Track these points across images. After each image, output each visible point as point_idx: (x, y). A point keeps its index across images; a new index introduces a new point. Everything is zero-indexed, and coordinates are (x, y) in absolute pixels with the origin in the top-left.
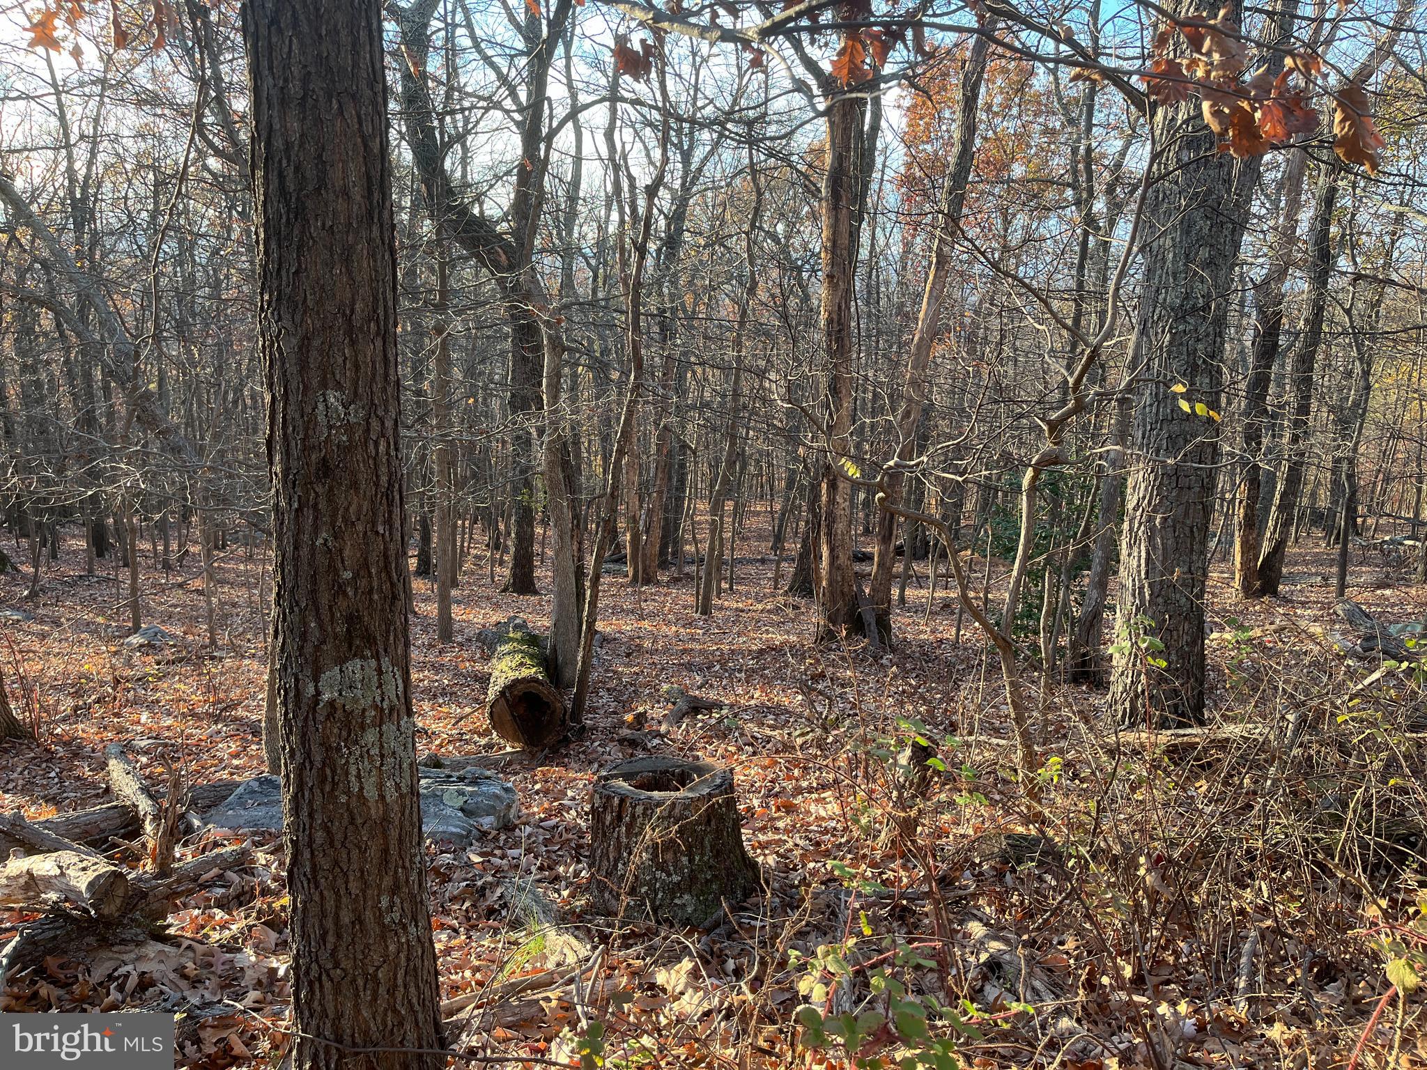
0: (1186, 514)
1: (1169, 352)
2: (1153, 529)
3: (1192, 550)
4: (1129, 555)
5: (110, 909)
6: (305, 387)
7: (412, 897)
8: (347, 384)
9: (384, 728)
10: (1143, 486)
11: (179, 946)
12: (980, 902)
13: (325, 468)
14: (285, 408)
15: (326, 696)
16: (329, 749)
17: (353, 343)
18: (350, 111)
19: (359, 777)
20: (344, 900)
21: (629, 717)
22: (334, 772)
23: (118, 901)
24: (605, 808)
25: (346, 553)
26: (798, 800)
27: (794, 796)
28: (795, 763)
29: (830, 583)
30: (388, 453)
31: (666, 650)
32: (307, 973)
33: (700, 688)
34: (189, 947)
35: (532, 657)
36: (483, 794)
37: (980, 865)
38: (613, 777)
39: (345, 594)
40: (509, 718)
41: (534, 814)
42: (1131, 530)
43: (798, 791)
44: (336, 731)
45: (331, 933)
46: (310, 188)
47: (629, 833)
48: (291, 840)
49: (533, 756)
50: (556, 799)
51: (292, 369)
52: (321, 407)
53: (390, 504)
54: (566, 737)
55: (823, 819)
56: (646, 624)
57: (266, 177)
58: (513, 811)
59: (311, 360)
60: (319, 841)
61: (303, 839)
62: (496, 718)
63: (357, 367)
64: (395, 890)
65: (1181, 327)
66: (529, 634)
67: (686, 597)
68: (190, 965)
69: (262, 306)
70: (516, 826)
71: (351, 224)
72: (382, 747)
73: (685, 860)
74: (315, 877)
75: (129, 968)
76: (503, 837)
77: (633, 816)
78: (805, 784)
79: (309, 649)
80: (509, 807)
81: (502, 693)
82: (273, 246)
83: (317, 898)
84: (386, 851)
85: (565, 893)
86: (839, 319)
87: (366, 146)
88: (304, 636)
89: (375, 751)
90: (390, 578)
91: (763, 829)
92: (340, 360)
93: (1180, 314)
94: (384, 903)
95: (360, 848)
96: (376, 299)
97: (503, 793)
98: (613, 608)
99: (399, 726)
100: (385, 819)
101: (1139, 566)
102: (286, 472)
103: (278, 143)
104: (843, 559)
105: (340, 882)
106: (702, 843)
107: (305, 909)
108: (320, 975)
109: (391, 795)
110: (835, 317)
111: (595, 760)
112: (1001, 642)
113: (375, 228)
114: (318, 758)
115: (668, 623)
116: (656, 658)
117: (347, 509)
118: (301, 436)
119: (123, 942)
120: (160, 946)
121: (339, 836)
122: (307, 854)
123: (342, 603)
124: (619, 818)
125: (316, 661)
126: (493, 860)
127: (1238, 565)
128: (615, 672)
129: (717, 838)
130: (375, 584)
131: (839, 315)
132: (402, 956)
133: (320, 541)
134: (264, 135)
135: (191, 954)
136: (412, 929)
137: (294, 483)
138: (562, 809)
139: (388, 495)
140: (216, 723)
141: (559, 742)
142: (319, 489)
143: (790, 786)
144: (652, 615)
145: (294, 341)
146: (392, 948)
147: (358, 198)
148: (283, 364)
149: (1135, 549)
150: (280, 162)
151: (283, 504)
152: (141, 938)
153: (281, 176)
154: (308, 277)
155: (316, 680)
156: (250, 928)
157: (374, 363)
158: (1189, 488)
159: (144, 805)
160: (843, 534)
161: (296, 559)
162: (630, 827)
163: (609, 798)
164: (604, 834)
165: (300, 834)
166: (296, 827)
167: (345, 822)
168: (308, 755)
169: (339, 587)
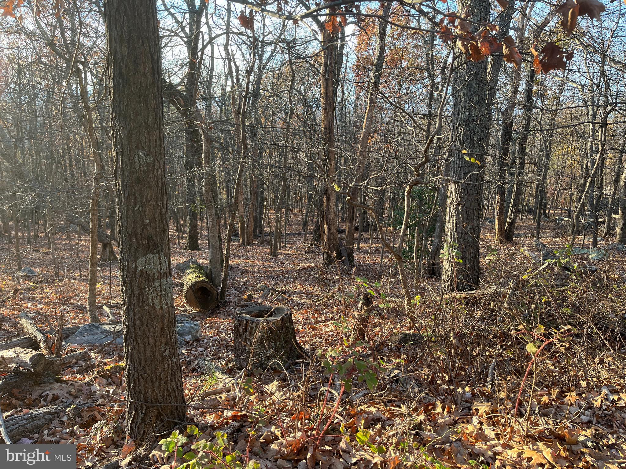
0: (471, 204)
1: (463, 139)
2: (458, 211)
3: (474, 219)
4: (449, 222)
5: (39, 369)
6: (130, 149)
7: (173, 347)
8: (146, 148)
9: (162, 280)
10: (454, 193)
11: (67, 384)
12: (391, 358)
13: (138, 180)
14: (122, 157)
15: (140, 268)
16: (141, 288)
17: (148, 132)
18: (146, 45)
19: (152, 299)
20: (147, 347)
21: (245, 297)
22: (143, 298)
23: (42, 366)
24: (240, 325)
25: (147, 213)
26: (317, 326)
27: (316, 324)
28: (316, 311)
29: (328, 240)
30: (161, 175)
31: (258, 271)
32: (133, 376)
33: (274, 285)
34: (72, 384)
35: (201, 274)
36: (186, 327)
37: (391, 345)
38: (242, 313)
39: (146, 228)
40: (194, 298)
41: (207, 335)
42: (450, 212)
43: (317, 322)
44: (143, 281)
45: (143, 360)
46: (131, 73)
47: (250, 335)
48: (126, 325)
49: (204, 313)
50: (216, 330)
51: (125, 142)
52: (136, 157)
53: (163, 194)
54: (218, 305)
55: (328, 332)
56: (249, 261)
57: (114, 69)
58: (199, 333)
59: (133, 139)
60: (137, 324)
61: (131, 324)
62: (188, 298)
63: (150, 141)
64: (166, 343)
65: (468, 129)
66: (199, 265)
67: (266, 250)
68: (73, 390)
69: (112, 118)
70: (200, 339)
71: (147, 87)
72: (161, 288)
73: (273, 344)
74: (136, 339)
75: (48, 392)
76: (195, 344)
77: (252, 328)
78: (320, 319)
79: (133, 250)
80: (197, 332)
81: (191, 287)
82: (117, 95)
83: (137, 347)
84: (163, 328)
85: (223, 363)
86: (329, 128)
87: (152, 57)
88: (130, 245)
89: (158, 289)
90: (163, 223)
91: (303, 337)
92: (144, 139)
93: (467, 123)
94: (163, 348)
95: (153, 327)
96: (156, 116)
97: (194, 326)
98: (234, 255)
99: (167, 280)
100: (163, 315)
101: (453, 226)
102: (123, 182)
103: (119, 56)
104: (333, 230)
105: (146, 340)
106: (280, 338)
107: (132, 351)
108: (139, 377)
109: (165, 307)
110: (327, 127)
111: (231, 314)
112: (397, 257)
113: (156, 88)
114: (137, 293)
115: (259, 261)
116: (254, 275)
117: (147, 196)
118: (129, 168)
119: (44, 383)
120: (59, 384)
121: (145, 322)
122: (133, 330)
123: (145, 232)
124: (246, 329)
125: (135, 255)
126: (192, 352)
127: (497, 230)
128: (237, 281)
129: (286, 335)
130: (158, 225)
131: (329, 126)
132: (170, 369)
133: (137, 208)
134: (113, 53)
135: (73, 387)
136: (173, 359)
137: (126, 186)
138: (219, 333)
139: (162, 191)
140: (63, 306)
141: (216, 307)
142: (136, 188)
143: (314, 320)
144: (251, 258)
145: (126, 132)
146: (166, 366)
147: (149, 77)
148: (121, 140)
149: (451, 220)
150: (120, 63)
151: (122, 194)
152: (52, 381)
153: (120, 68)
154: (131, 107)
155: (136, 262)
156: (95, 378)
157: (156, 140)
158: (472, 194)
159: (39, 336)
160: (333, 219)
161: (127, 215)
162: (250, 332)
163: (241, 321)
164: (240, 336)
165: (130, 322)
166: (127, 320)
167: (148, 317)
168: (133, 291)
169: (144, 226)
